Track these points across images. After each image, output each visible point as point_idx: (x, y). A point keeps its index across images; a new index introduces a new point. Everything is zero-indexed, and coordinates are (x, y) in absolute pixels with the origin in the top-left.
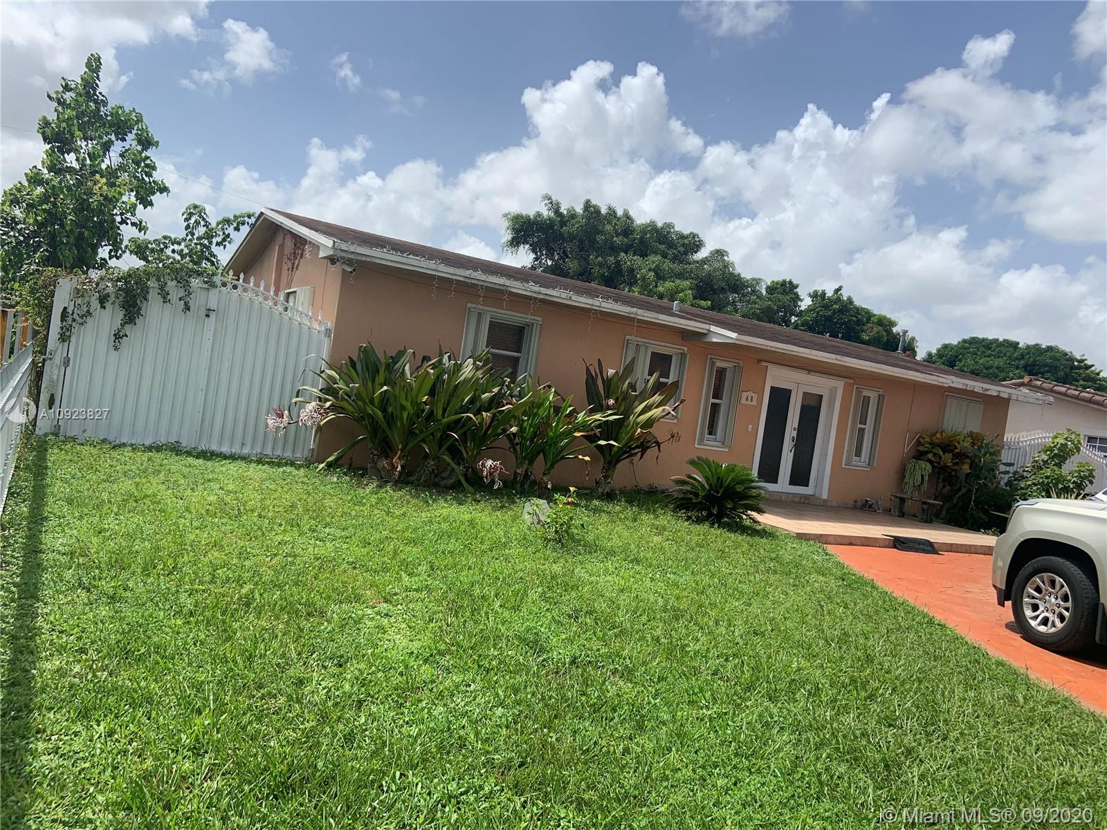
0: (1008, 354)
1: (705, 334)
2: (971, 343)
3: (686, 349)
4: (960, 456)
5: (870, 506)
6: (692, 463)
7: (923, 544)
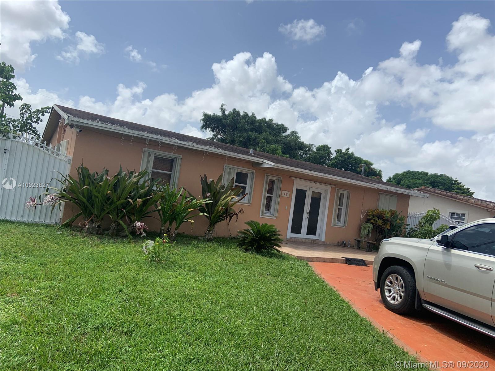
0: (423, 178)
1: (262, 164)
2: (407, 173)
3: (254, 171)
4: (386, 221)
5: (345, 245)
6: (248, 223)
7: (361, 261)
